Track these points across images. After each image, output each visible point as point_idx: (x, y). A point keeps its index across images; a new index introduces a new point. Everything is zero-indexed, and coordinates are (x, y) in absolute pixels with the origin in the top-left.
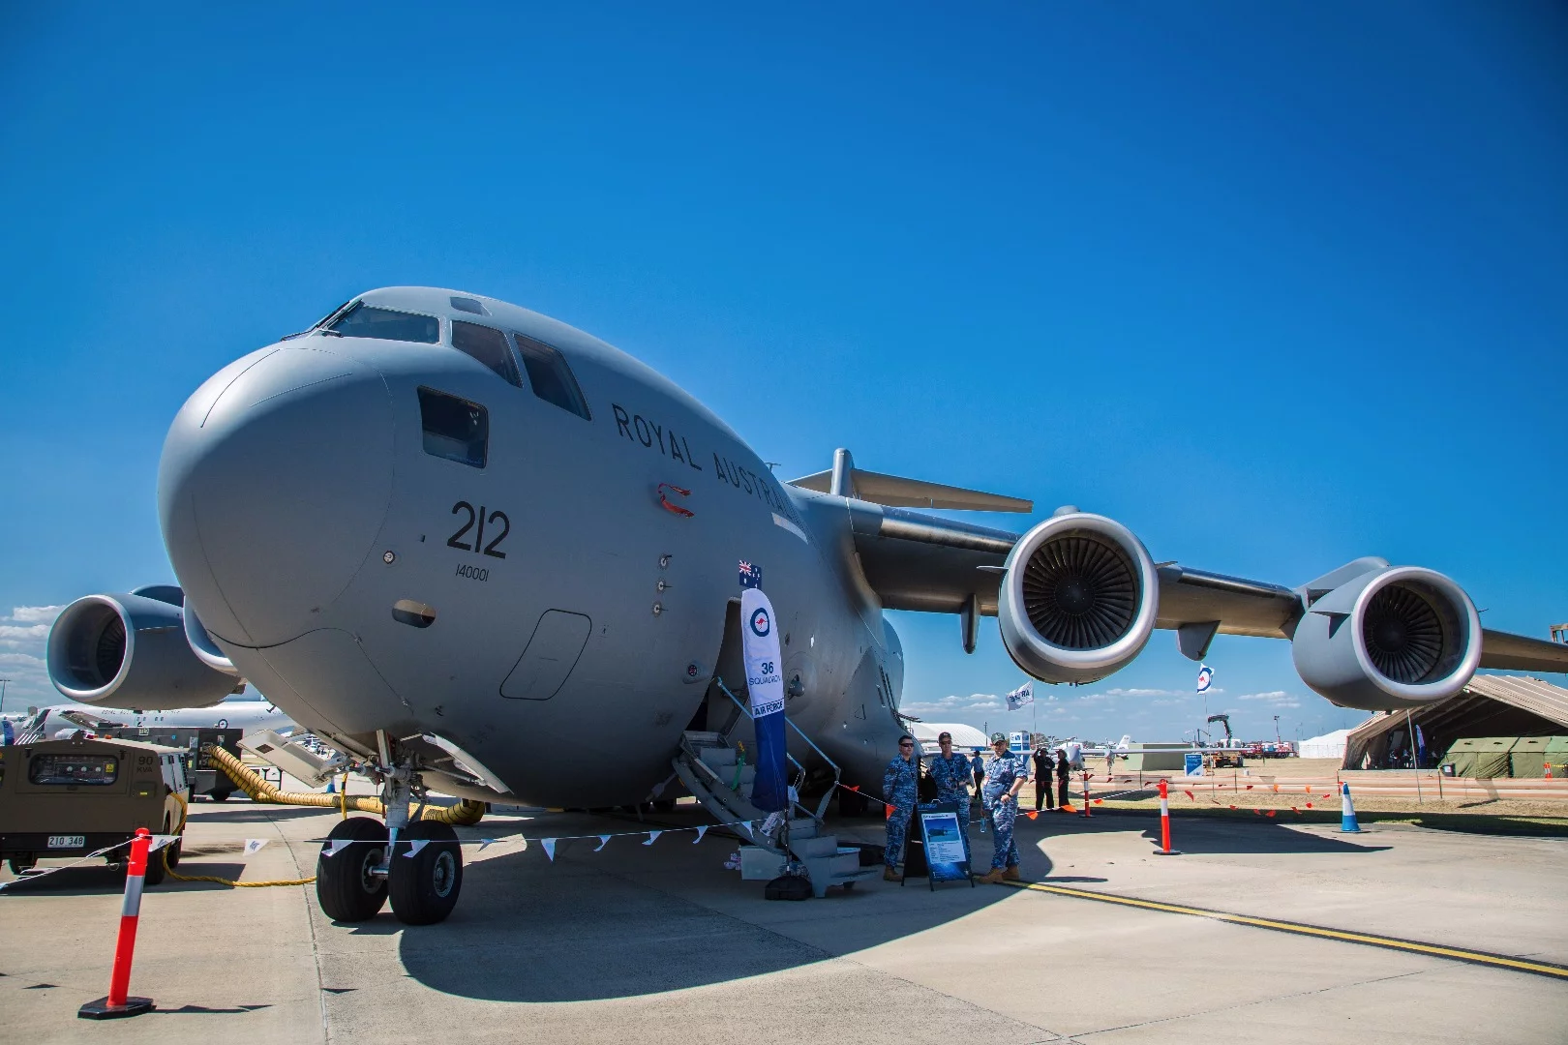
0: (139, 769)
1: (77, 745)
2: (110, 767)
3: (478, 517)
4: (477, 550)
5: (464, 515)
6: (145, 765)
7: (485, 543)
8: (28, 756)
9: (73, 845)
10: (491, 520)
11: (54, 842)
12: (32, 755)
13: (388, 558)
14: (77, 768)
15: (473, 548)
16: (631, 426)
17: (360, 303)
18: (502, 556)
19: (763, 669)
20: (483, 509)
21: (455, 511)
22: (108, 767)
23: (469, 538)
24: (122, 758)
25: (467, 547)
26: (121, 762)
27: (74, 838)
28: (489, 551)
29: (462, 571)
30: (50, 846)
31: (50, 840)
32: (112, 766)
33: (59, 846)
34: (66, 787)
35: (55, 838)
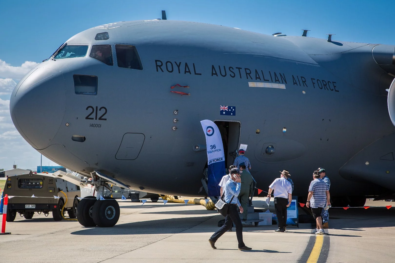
0: (49, 183)
1: (31, 176)
2: (41, 183)
3: (95, 110)
4: (96, 119)
5: (90, 110)
6: (51, 182)
7: (98, 117)
8: (17, 179)
9: (32, 207)
10: (100, 110)
11: (27, 206)
12: (19, 179)
13: (67, 125)
14: (32, 183)
15: (95, 118)
16: (164, 67)
17: (66, 44)
18: (106, 119)
19: (211, 147)
20: (97, 107)
21: (87, 109)
22: (41, 182)
23: (93, 116)
24: (44, 179)
25: (93, 119)
26: (44, 181)
27: (32, 205)
28: (100, 119)
29: (92, 125)
30: (26, 208)
31: (26, 206)
32: (42, 182)
33: (28, 207)
34: (28, 189)
35: (27, 205)
